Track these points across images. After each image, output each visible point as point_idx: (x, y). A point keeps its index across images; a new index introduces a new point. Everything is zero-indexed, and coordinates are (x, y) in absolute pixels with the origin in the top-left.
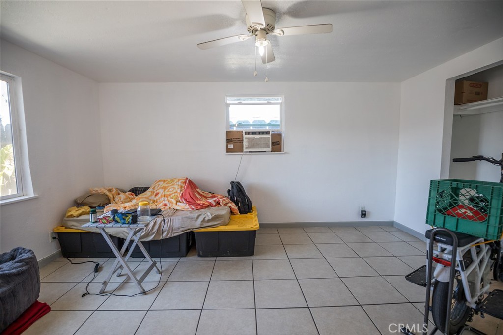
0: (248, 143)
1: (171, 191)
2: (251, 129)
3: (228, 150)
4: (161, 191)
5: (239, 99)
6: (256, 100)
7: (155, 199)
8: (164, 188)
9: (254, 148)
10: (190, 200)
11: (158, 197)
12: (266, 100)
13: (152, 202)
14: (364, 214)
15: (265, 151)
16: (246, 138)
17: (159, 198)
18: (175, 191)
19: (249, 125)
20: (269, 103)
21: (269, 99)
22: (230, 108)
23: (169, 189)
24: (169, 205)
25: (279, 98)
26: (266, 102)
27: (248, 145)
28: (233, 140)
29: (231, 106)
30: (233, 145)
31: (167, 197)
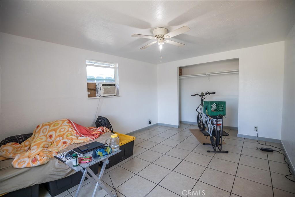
0: (104, 91)
1: (63, 131)
2: (105, 82)
3: (89, 96)
4: (53, 133)
5: (91, 62)
6: (101, 64)
7: (51, 141)
8: (55, 130)
9: (108, 94)
10: (87, 133)
11: (53, 139)
12: (107, 65)
13: (50, 144)
14: (150, 122)
15: (111, 96)
16: (103, 88)
17: (55, 139)
18: (66, 130)
19: (103, 80)
20: (109, 67)
21: (108, 65)
22: (87, 68)
23: (60, 130)
24: (69, 142)
25: (113, 64)
26: (107, 66)
27: (105, 92)
28: (90, 89)
29: (87, 66)
30: (90, 92)
31: (61, 136)
